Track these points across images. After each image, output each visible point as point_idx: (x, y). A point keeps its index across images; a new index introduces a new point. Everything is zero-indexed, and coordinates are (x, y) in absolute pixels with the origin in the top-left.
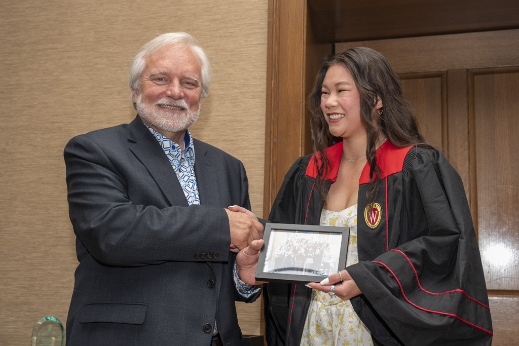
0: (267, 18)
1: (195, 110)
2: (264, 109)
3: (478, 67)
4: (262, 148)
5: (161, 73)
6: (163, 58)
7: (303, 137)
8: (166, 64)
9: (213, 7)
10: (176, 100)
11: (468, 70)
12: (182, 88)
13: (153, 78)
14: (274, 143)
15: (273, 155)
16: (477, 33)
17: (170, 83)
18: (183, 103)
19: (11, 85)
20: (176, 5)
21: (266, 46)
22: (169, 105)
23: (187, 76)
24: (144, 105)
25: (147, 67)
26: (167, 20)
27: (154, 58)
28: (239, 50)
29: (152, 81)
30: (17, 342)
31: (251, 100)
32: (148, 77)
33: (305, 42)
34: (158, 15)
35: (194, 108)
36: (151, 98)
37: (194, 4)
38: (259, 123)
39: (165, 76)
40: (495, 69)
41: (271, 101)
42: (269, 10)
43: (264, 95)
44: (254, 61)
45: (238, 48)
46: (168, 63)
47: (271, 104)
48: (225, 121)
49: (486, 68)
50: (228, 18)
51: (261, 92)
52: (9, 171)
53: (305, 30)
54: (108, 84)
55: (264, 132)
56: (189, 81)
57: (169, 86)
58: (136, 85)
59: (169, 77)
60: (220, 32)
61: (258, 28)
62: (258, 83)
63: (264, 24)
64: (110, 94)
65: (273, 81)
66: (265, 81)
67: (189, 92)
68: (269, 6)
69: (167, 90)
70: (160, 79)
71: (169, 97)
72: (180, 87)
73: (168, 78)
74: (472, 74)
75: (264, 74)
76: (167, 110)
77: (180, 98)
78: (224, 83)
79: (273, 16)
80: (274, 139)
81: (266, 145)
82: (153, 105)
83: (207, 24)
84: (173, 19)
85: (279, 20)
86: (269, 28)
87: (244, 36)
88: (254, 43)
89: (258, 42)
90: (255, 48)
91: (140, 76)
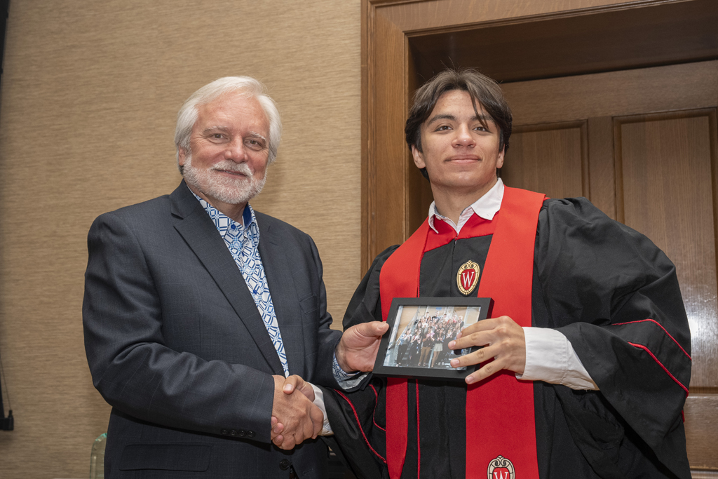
0: (360, 64)
2: (359, 175)
3: (626, 114)
4: (358, 223)
5: (217, 128)
6: (222, 109)
7: (408, 209)
8: (226, 117)
9: (296, 52)
11: (613, 118)
12: (245, 149)
13: (207, 135)
14: (372, 218)
15: (371, 231)
16: (624, 72)
17: (229, 142)
19: (60, 155)
20: (251, 51)
21: (360, 98)
22: (229, 171)
23: (253, 132)
24: (196, 169)
25: (200, 120)
26: (241, 70)
27: (210, 108)
28: (327, 104)
29: (205, 138)
30: (77, 461)
31: (344, 165)
32: (201, 133)
33: (407, 91)
34: (230, 63)
35: (259, 174)
36: (205, 161)
37: (273, 49)
38: (354, 192)
39: (223, 132)
40: (646, 116)
41: (367, 165)
42: (362, 54)
43: (359, 158)
44: (345, 117)
45: (326, 102)
47: (368, 169)
48: (313, 191)
49: (636, 115)
50: (314, 65)
51: (356, 154)
52: (60, 258)
53: (407, 77)
55: (360, 204)
56: (254, 139)
58: (184, 143)
59: (230, 133)
60: (305, 82)
61: (351, 76)
62: (351, 144)
63: (357, 71)
65: (369, 141)
66: (359, 141)
67: (255, 155)
68: (362, 49)
69: (227, 150)
70: (217, 136)
71: (229, 159)
72: (243, 147)
73: (227, 134)
74: (619, 122)
75: (358, 133)
77: (243, 161)
78: (310, 145)
79: (367, 61)
80: (371, 212)
81: (362, 219)
82: (208, 170)
83: (289, 72)
84: (249, 68)
85: (375, 66)
86: (362, 75)
87: (334, 86)
88: (345, 94)
89: (351, 93)
90: (346, 101)
91: (190, 131)
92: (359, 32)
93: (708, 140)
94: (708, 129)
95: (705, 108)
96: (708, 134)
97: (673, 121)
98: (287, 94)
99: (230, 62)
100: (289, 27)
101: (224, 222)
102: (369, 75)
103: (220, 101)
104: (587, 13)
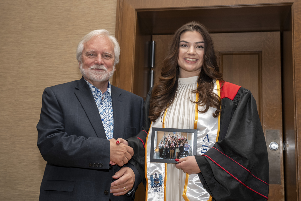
0: (115, 21)
3: (225, 51)
5: (91, 52)
6: (92, 43)
7: (133, 85)
8: (94, 47)
9: (87, 14)
10: (100, 65)
11: (220, 52)
12: (103, 59)
13: (87, 54)
17: (96, 57)
18: (104, 67)
20: (67, 12)
23: (105, 52)
25: (84, 49)
27: (88, 43)
29: (87, 56)
32: (85, 54)
33: (135, 34)
36: (87, 65)
37: (77, 12)
40: (233, 53)
42: (117, 17)
49: (229, 52)
50: (95, 20)
53: (136, 28)
54: (28, 53)
55: (112, 82)
56: (107, 55)
58: (79, 59)
59: (96, 53)
60: (90, 27)
61: (111, 26)
63: (114, 24)
64: (29, 58)
67: (107, 61)
68: (117, 15)
69: (95, 61)
70: (91, 55)
71: (96, 64)
72: (101, 58)
73: (95, 54)
74: (222, 54)
77: (102, 64)
79: (119, 20)
83: (83, 22)
84: (65, 19)
85: (122, 22)
86: (116, 26)
91: (81, 54)
92: (116, 8)
93: (258, 64)
94: (257, 60)
95: (257, 51)
97: (244, 55)
99: (57, 16)
100: (85, 3)
102: (119, 26)
104: (212, 8)
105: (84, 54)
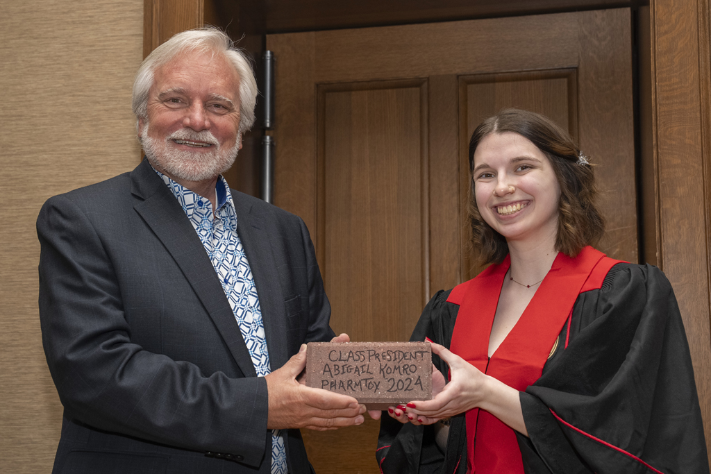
1: (230, 147)
3: (473, 72)
5: (175, 91)
6: (179, 69)
8: (183, 78)
10: (198, 132)
11: (458, 76)
12: (207, 115)
13: (163, 99)
16: (472, 21)
17: (189, 107)
18: (210, 137)
21: (143, 37)
22: (189, 140)
23: (215, 95)
24: (151, 139)
25: (156, 82)
27: (166, 69)
28: (101, 44)
29: (162, 103)
31: (122, 122)
32: (157, 98)
35: (227, 143)
39: (181, 96)
40: (495, 76)
45: (100, 41)
46: (185, 76)
48: (81, 153)
49: (483, 74)
56: (219, 102)
57: (187, 111)
58: (140, 111)
59: (188, 97)
60: (73, 15)
67: (219, 120)
69: (185, 117)
70: (175, 100)
71: (187, 127)
72: (203, 113)
73: (185, 98)
74: (466, 81)
76: (184, 147)
77: (204, 129)
78: (79, 95)
82: (165, 140)
87: (110, 22)
88: (125, 33)
89: (131, 32)
90: (125, 41)
91: (146, 96)
93: (566, 107)
94: (566, 93)
95: (563, 69)
96: (566, 100)
97: (527, 82)
98: (49, 29)
101: (189, 199)
102: (154, 9)
103: (176, 61)
105: (155, 97)
